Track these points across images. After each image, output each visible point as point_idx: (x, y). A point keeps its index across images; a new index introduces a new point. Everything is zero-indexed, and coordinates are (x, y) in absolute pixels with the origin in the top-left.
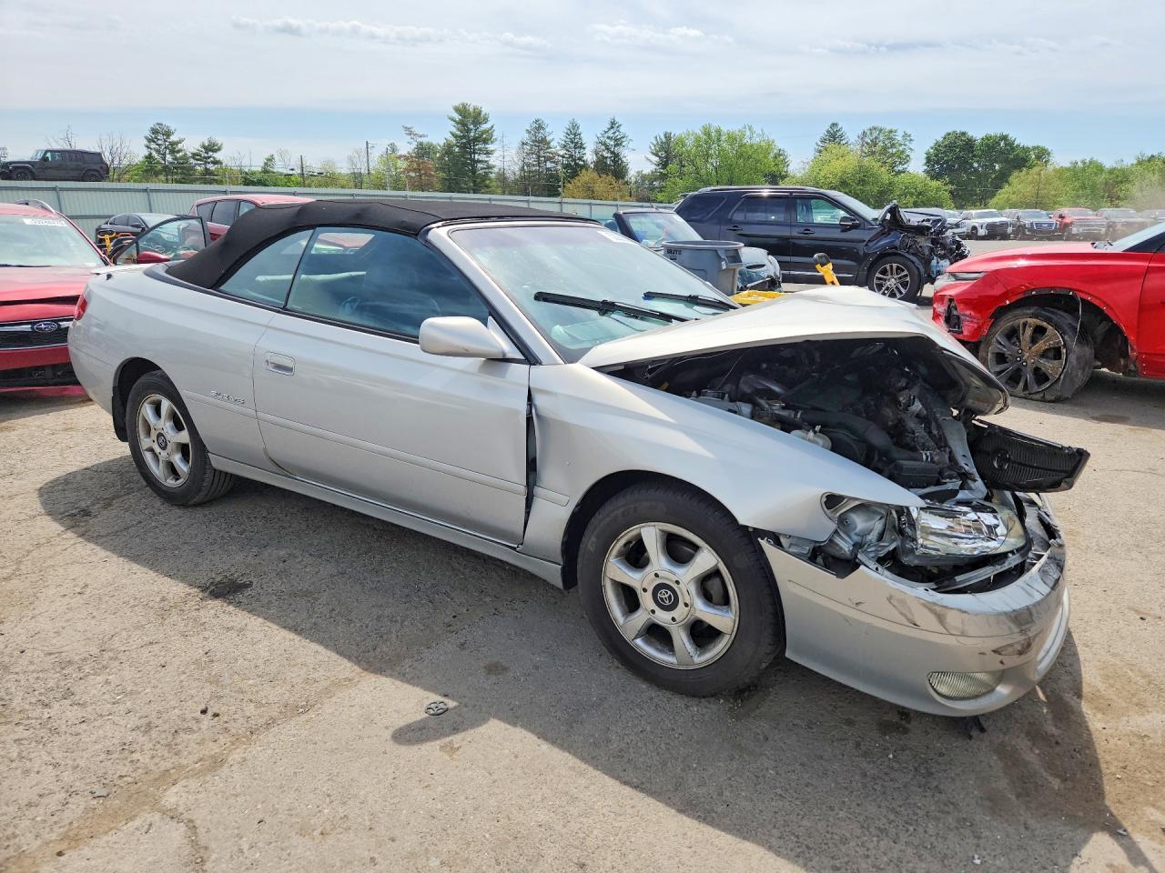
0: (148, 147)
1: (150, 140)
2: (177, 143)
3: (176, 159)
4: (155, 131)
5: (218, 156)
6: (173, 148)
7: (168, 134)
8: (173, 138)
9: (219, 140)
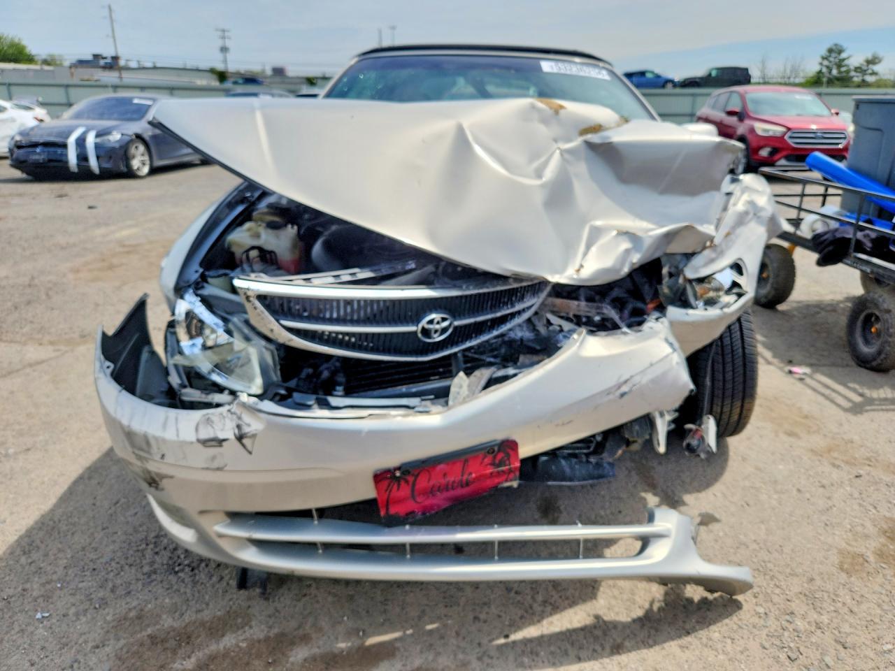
0: (821, 64)
1: (824, 58)
2: (844, 60)
3: (840, 72)
4: (830, 51)
5: (876, 68)
6: (839, 65)
7: (840, 52)
8: (843, 55)
9: (881, 54)
